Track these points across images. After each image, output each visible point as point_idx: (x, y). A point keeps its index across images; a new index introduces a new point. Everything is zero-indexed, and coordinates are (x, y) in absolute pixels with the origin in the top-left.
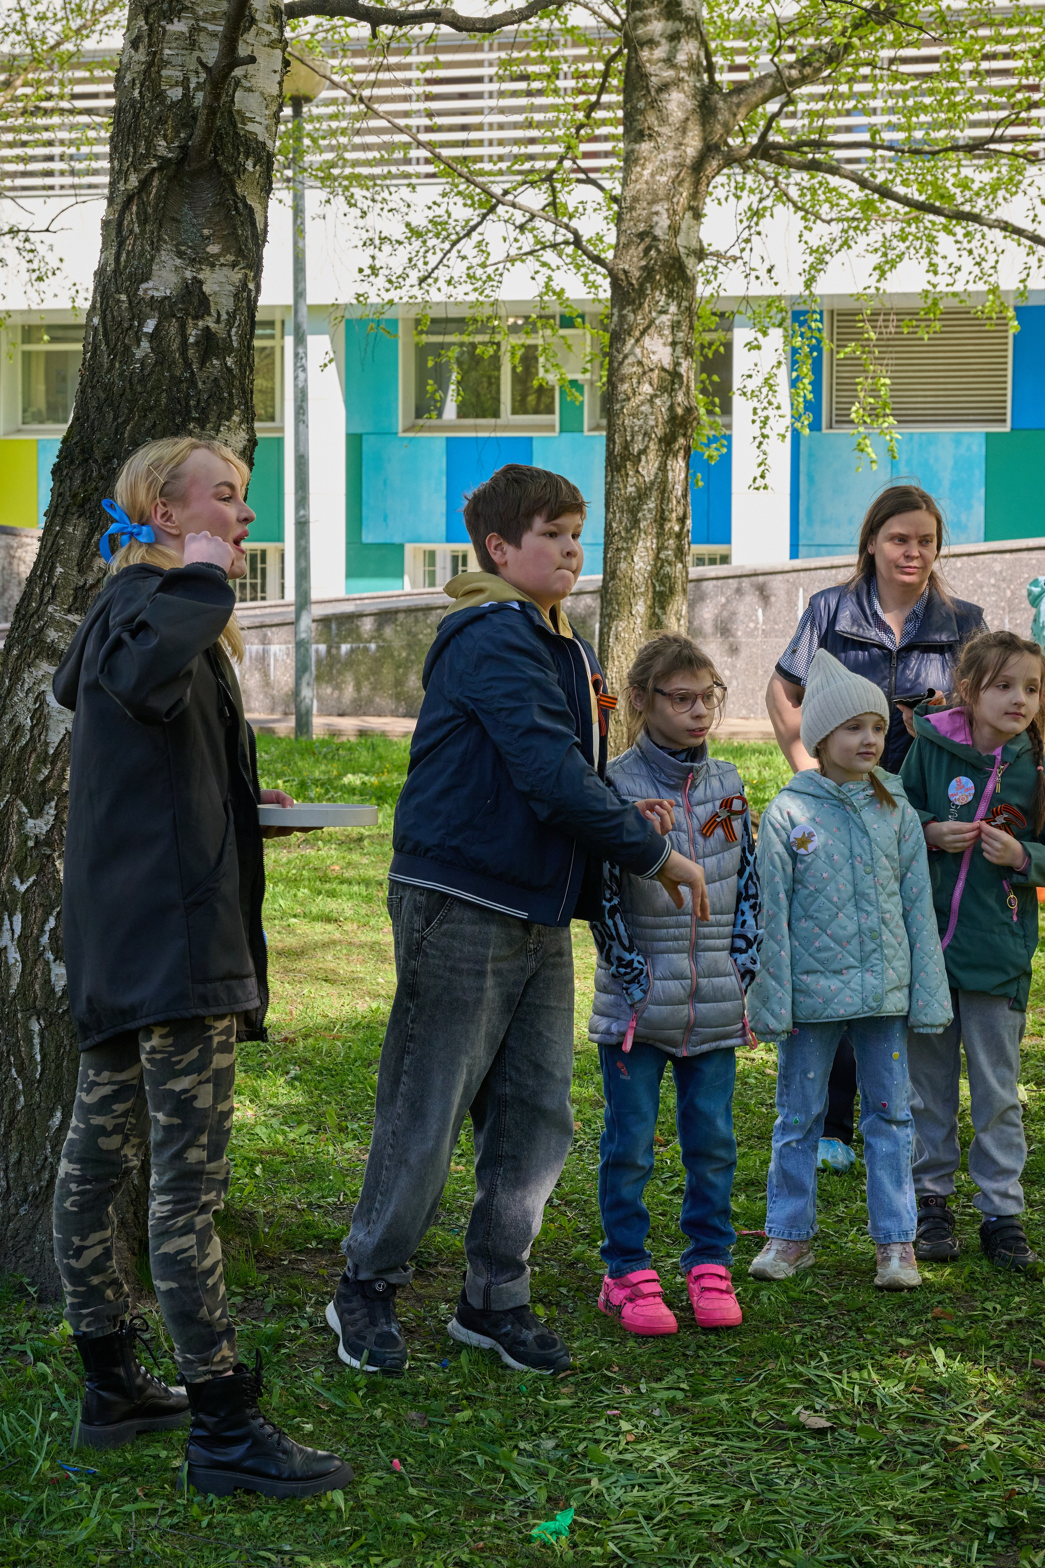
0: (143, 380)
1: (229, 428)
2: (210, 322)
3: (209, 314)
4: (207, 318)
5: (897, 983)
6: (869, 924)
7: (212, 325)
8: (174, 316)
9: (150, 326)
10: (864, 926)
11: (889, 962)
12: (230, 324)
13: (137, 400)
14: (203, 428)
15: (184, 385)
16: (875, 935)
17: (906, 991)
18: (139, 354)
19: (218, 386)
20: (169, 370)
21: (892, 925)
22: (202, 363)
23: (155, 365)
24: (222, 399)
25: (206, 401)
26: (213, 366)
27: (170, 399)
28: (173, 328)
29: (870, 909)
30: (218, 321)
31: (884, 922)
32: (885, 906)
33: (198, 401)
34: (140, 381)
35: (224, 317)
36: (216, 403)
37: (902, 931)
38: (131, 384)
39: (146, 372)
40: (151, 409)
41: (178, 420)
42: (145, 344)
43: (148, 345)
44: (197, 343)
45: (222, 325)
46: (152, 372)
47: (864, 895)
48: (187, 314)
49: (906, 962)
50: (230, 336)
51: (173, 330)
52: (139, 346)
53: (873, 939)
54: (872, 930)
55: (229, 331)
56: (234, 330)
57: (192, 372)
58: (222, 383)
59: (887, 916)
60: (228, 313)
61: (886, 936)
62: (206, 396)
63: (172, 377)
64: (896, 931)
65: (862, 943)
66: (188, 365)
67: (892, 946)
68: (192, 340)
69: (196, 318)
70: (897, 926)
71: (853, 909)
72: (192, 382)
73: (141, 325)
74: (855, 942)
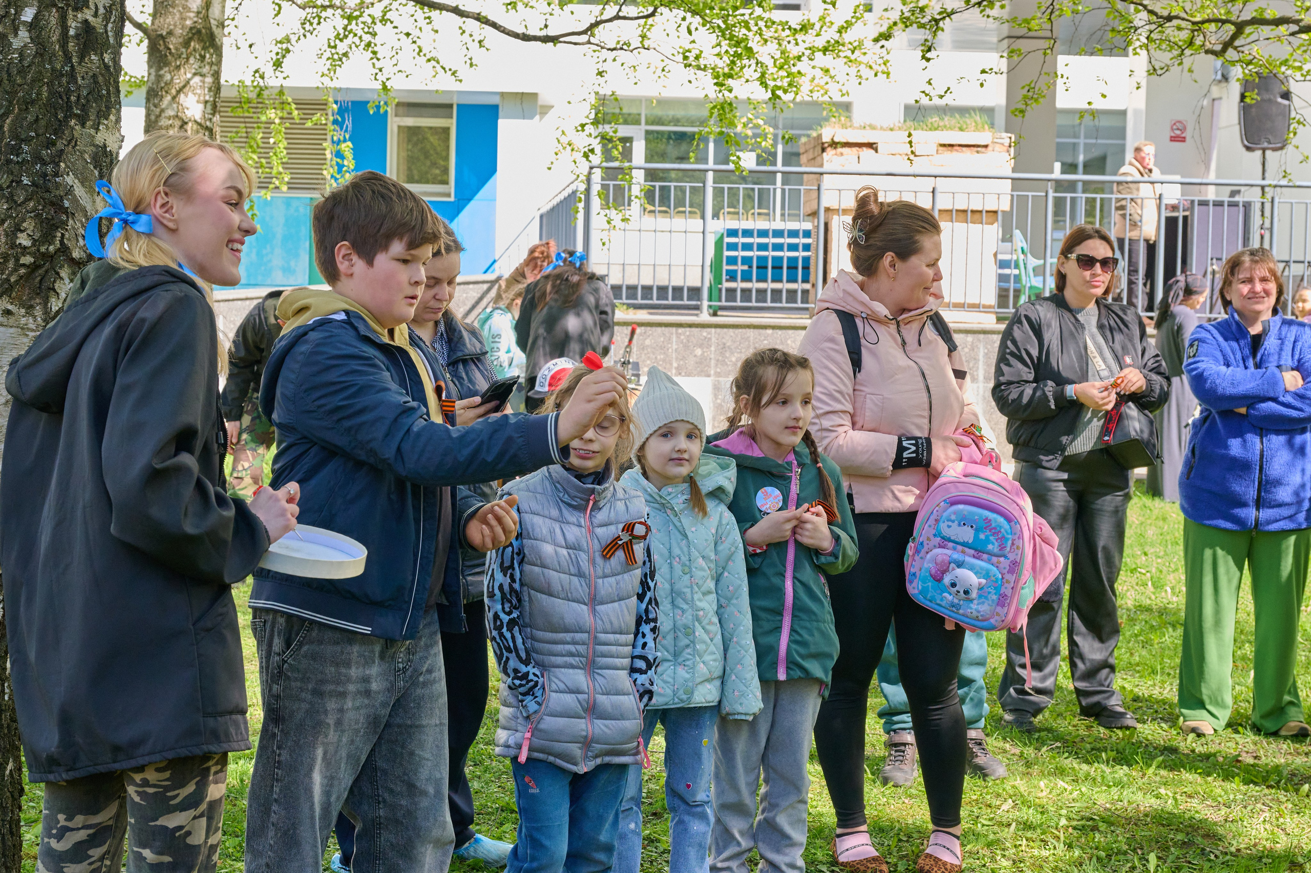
0: (22, 71)
1: (107, 128)
2: (88, 14)
3: (88, 7)
4: (85, 10)
5: (708, 676)
6: (685, 621)
7: (91, 19)
8: (55, 5)
9: (28, 15)
10: (679, 623)
11: (700, 656)
12: (107, 19)
13: (16, 92)
14: (83, 125)
15: (64, 80)
16: (689, 631)
17: (718, 683)
18: (16, 43)
19: (96, 82)
20: (50, 63)
21: (705, 622)
22: (82, 58)
23: (35, 57)
24: (101, 97)
25: (85, 98)
26: (91, 61)
27: (52, 93)
28: (53, 18)
29: (685, 607)
30: (96, 15)
31: (698, 620)
32: (698, 604)
33: (79, 97)
34: (19, 72)
35: (102, 11)
36: (95, 101)
37: (715, 628)
38: (9, 75)
39: (26, 63)
40: (33, 102)
41: (61, 116)
42: (23, 34)
43: (27, 34)
44: (77, 36)
45: (100, 20)
46: (32, 63)
47: (680, 594)
48: (68, 5)
49: (719, 655)
50: (106, 32)
51: (53, 20)
52: (16, 35)
53: (687, 635)
54: (686, 627)
55: (106, 26)
56: (110, 25)
57: (72, 66)
58: (100, 79)
59: (701, 613)
60: (105, 7)
61: (699, 632)
62: (85, 93)
63: (53, 70)
64: (709, 627)
65: (675, 638)
66: (68, 57)
67: (704, 642)
68: (72, 32)
69: (76, 9)
70: (711, 623)
71: (669, 606)
72: (72, 75)
73: (18, 13)
74: (670, 637)
